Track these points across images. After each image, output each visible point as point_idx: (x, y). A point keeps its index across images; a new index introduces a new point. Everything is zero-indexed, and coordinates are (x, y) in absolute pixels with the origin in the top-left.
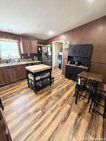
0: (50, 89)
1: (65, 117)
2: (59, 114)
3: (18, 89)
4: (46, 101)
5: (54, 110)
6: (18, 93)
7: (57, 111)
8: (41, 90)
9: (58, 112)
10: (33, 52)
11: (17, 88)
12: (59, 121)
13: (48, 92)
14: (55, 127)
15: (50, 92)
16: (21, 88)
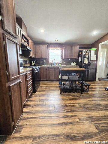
0: (78, 96)
1: (76, 135)
2: (70, 126)
3: (51, 86)
4: (65, 104)
5: (68, 117)
6: (49, 88)
7: (71, 121)
8: (68, 93)
9: (71, 123)
10: (73, 57)
11: (51, 84)
12: (64, 132)
13: (73, 98)
14: (56, 133)
15: (76, 99)
16: (54, 86)
